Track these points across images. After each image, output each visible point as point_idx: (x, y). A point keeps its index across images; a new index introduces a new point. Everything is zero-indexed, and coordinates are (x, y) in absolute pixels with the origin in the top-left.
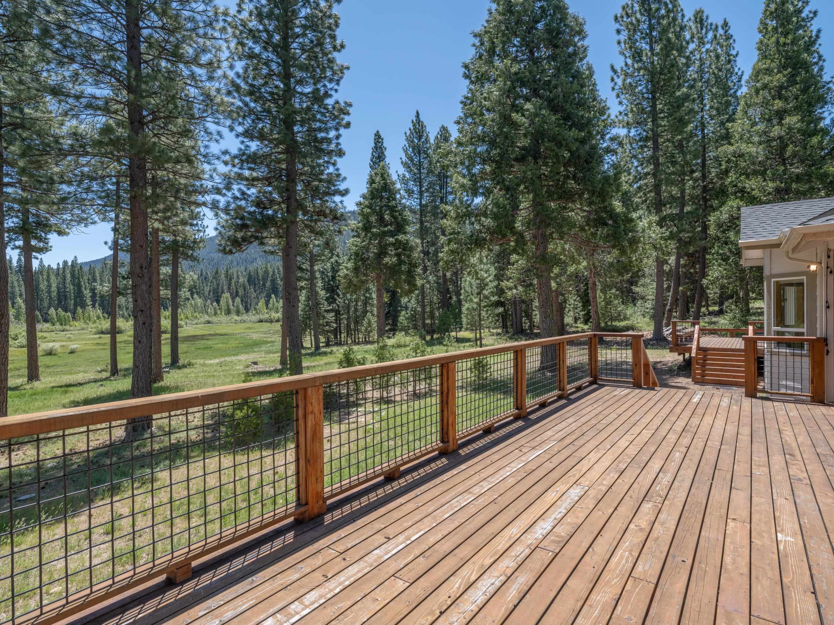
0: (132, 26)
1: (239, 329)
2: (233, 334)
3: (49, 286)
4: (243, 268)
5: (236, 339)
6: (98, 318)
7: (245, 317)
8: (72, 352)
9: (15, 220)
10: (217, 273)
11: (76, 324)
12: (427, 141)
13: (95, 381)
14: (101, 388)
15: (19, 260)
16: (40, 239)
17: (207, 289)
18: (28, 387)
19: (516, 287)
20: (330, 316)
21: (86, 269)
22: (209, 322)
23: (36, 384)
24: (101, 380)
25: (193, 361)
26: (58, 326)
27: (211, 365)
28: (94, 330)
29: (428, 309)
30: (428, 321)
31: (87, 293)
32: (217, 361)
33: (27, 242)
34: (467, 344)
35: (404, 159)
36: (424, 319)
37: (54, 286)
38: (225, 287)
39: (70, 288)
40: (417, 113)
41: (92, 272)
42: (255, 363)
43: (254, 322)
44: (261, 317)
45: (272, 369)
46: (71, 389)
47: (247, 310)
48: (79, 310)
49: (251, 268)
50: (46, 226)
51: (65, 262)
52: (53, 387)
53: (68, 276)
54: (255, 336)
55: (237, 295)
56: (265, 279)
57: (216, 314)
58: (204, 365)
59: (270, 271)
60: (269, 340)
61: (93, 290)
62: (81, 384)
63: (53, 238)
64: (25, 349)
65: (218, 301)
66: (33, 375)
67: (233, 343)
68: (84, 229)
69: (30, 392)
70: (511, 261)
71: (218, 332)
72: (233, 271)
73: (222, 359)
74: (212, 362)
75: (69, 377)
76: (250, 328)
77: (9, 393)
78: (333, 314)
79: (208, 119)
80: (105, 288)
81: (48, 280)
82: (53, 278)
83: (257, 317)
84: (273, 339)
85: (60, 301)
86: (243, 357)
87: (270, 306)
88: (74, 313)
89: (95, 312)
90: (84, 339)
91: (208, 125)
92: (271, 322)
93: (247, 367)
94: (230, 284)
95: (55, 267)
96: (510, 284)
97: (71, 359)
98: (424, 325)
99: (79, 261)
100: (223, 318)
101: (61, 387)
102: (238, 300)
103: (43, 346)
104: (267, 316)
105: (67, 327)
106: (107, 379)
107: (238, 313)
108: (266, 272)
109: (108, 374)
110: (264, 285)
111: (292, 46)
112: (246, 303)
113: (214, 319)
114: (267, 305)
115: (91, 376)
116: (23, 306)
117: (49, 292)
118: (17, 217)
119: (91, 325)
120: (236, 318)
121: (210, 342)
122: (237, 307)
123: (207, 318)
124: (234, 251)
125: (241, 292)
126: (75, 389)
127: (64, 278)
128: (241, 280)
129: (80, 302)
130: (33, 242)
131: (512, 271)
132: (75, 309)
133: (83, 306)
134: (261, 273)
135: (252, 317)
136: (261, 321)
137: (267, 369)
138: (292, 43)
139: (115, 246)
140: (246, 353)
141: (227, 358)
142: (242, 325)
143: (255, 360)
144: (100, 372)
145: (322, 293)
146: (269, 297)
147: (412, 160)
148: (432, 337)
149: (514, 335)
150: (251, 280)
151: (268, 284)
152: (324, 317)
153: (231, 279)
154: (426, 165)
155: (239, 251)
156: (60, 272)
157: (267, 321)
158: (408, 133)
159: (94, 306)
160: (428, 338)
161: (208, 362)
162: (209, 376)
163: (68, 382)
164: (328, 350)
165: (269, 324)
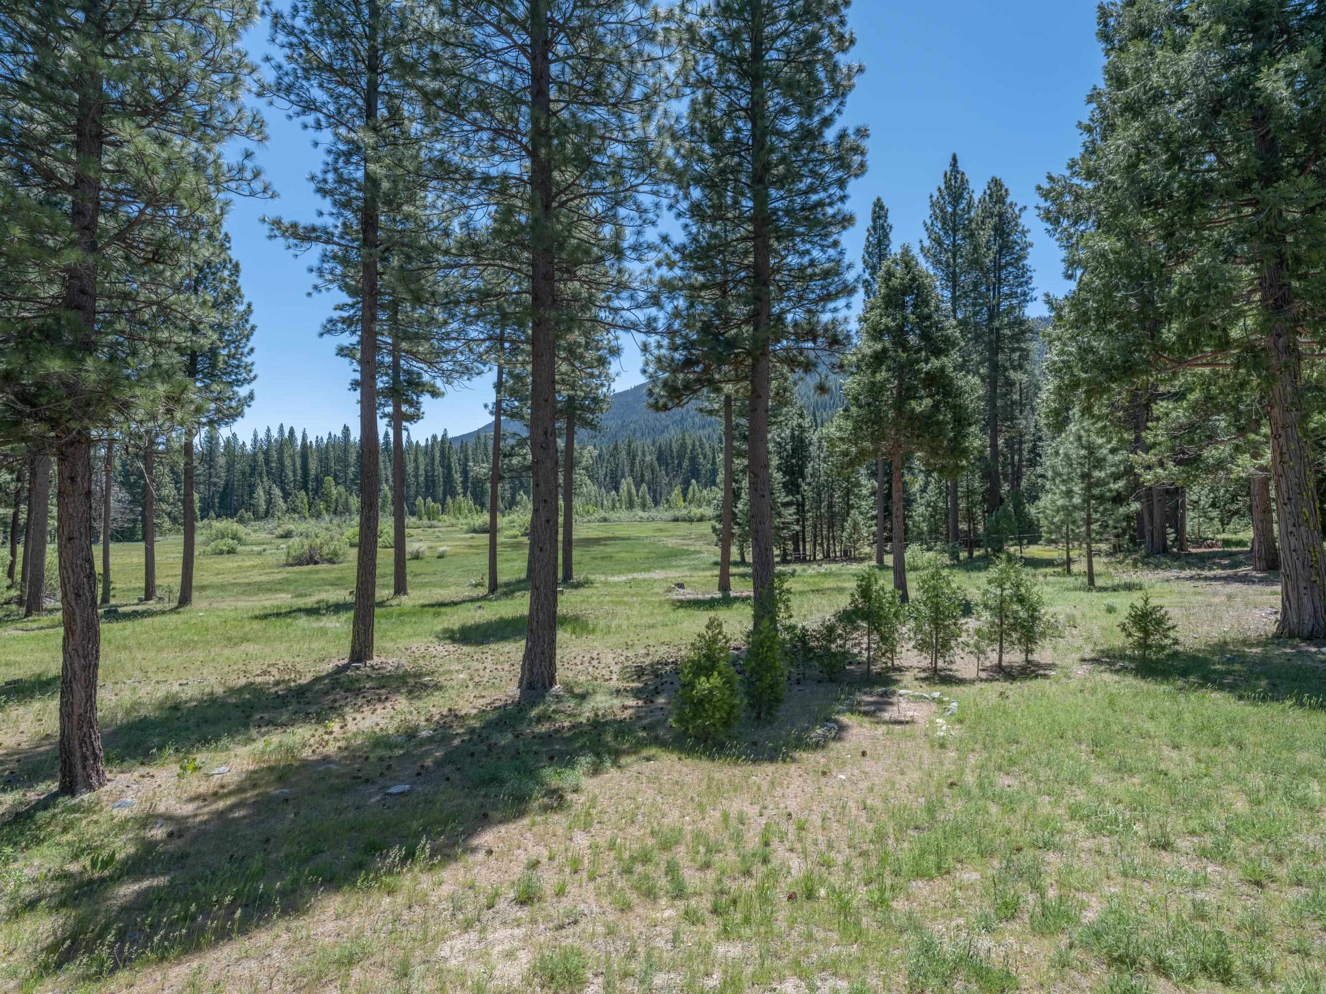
0: (539, 59)
1: (645, 531)
2: (637, 539)
3: (417, 468)
4: (649, 441)
5: (645, 546)
6: (470, 511)
7: (653, 513)
8: (441, 556)
9: (385, 378)
10: (616, 448)
11: (445, 517)
12: (970, 205)
13: (472, 600)
14: (480, 612)
15: (387, 434)
16: (411, 404)
17: (602, 473)
18: (394, 602)
19: (1161, 464)
20: (789, 514)
21: (456, 446)
22: (605, 520)
23: (404, 598)
24: (478, 599)
25: (592, 577)
26: (425, 521)
27: (616, 584)
28: (465, 527)
29: (963, 505)
30: (963, 526)
31: (458, 477)
32: (623, 578)
33: (397, 408)
34: (1049, 570)
35: (927, 243)
36: (956, 522)
37: (422, 467)
38: (627, 469)
39: (439, 470)
40: (954, 158)
41: (464, 448)
42: (681, 586)
43: (667, 521)
44: (677, 513)
45: (708, 596)
46: (443, 610)
47: (656, 503)
48: (449, 500)
49: (662, 440)
50: (418, 384)
51: (434, 437)
52: (424, 606)
53: (438, 454)
54: (671, 543)
55: (642, 481)
56: (681, 457)
57: (614, 507)
58: (606, 584)
59: (689, 442)
60: (692, 548)
61: (465, 473)
62: (455, 604)
63: (426, 400)
64: (392, 550)
65: (617, 489)
66: (400, 588)
67: (641, 552)
68: (467, 383)
69: (397, 609)
70: (1156, 413)
71: (617, 534)
72: (637, 444)
73: (630, 577)
74: (615, 579)
75: (439, 591)
76: (661, 530)
77: (377, 611)
78: (792, 510)
79: (642, 188)
80: (481, 469)
81: (416, 461)
82: (421, 458)
83: (669, 515)
84: (697, 548)
85: (427, 489)
86: (658, 574)
87: (690, 496)
88: (443, 504)
89: (466, 502)
90: (454, 540)
91: (641, 198)
92: (691, 520)
93: (669, 590)
94: (633, 464)
95: (423, 443)
96: (1151, 457)
97: (440, 565)
98: (957, 533)
99: (450, 435)
100: (623, 514)
101: (432, 606)
102: (644, 487)
103: (411, 547)
104: (684, 512)
105: (435, 522)
106: (484, 598)
107: (644, 507)
108: (683, 446)
109: (482, 591)
110: (680, 465)
111: (767, 57)
112: (655, 492)
113: (613, 515)
114: (685, 496)
115: (468, 593)
116: (389, 495)
117: (416, 476)
118: (387, 374)
119: (462, 521)
120: (641, 514)
121: (609, 550)
122: (643, 498)
123: (602, 514)
124: (670, 404)
125: (648, 476)
126: (448, 610)
127: (433, 459)
128: (648, 458)
129: (450, 491)
130: (404, 408)
131: (1156, 433)
132: (445, 499)
133: (454, 494)
134: (675, 447)
135: (662, 513)
136: (676, 520)
137: (700, 597)
138: (768, 50)
139: (498, 410)
140: (663, 568)
141: (635, 575)
142: (652, 525)
143: (679, 581)
144: (476, 586)
145: (778, 476)
146: (686, 484)
147: (940, 244)
148: (971, 554)
149: (1148, 556)
150: (661, 457)
151: (686, 463)
152: (780, 515)
153: (634, 458)
154: (966, 249)
155: (678, 405)
156: (428, 451)
157: (684, 520)
158: (936, 194)
159: (465, 495)
160: (963, 555)
161: (612, 579)
162: (619, 603)
163: (440, 600)
164: (788, 569)
165: (687, 525)
